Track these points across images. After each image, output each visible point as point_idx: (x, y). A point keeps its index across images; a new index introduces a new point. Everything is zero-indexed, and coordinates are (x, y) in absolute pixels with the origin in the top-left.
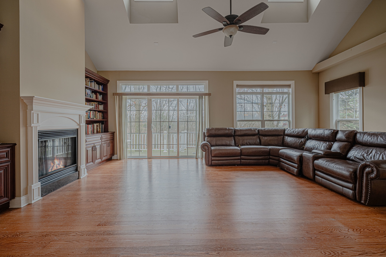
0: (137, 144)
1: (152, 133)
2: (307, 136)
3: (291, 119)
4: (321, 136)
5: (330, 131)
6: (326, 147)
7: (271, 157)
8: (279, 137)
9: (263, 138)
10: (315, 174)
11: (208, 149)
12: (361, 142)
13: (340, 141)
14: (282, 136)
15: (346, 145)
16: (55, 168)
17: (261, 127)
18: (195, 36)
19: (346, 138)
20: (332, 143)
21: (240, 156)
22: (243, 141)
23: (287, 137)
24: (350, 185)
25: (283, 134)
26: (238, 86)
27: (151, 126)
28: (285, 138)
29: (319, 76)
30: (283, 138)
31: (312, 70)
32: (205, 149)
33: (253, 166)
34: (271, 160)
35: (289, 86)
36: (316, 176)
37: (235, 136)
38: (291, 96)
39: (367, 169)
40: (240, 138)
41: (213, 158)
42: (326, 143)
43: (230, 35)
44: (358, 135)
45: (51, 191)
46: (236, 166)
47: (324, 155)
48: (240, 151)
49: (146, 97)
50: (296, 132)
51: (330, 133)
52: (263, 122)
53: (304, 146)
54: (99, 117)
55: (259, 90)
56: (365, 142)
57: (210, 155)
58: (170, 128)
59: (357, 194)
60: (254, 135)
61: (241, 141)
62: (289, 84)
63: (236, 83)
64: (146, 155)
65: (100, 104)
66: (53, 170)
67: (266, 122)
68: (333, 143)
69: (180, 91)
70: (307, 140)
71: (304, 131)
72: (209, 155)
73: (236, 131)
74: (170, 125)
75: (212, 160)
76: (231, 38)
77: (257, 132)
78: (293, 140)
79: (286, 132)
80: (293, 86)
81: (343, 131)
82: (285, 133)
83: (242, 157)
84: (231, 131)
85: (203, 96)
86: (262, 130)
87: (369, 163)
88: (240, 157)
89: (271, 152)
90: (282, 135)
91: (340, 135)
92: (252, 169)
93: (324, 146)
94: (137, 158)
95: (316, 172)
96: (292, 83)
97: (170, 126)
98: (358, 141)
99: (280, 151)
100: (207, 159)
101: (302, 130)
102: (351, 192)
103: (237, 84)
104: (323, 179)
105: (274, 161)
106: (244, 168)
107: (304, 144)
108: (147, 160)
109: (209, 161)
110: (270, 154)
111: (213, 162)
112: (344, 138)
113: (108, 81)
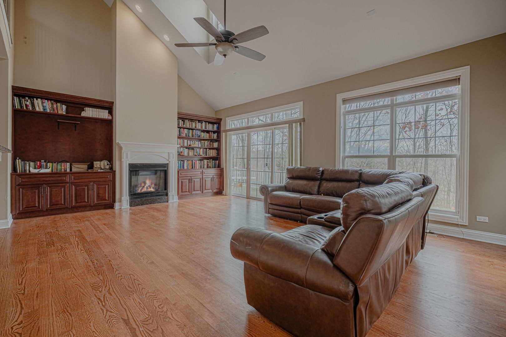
0: (240, 181)
1: (250, 171)
16: (145, 190)
17: (387, 168)
21: (300, 209)
26: (345, 101)
27: (249, 162)
32: (264, 193)
35: (456, 81)
37: (322, 179)
45: (139, 205)
46: (297, 221)
54: (212, 153)
55: (387, 101)
57: (268, 201)
58: (267, 166)
62: (457, 77)
63: (340, 97)
64: (245, 194)
65: (214, 142)
66: (142, 191)
67: (397, 159)
69: (275, 120)
72: (266, 201)
74: (267, 162)
75: (269, 208)
76: (225, 57)
80: (466, 78)
83: (302, 210)
85: (294, 124)
94: (239, 196)
96: (464, 72)
97: (267, 164)
103: (344, 99)
108: (246, 199)
109: (266, 208)
113: (221, 119)
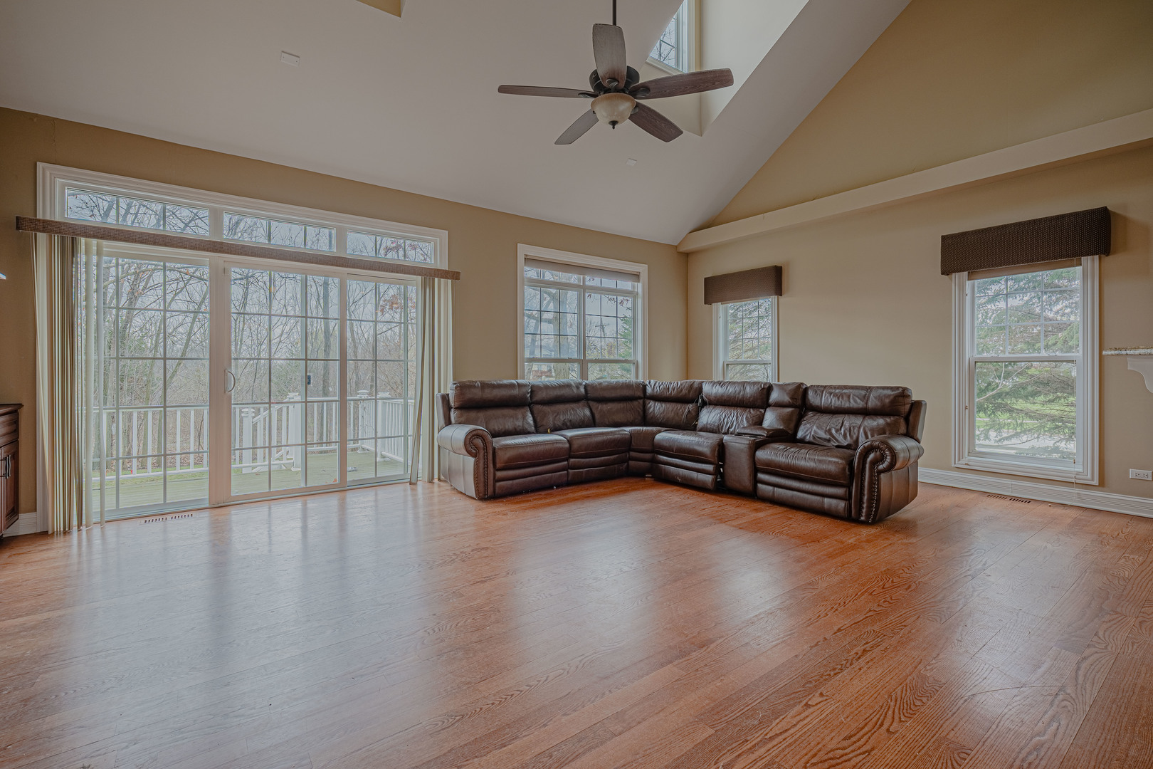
0: (150, 453)
1: (230, 404)
2: (702, 397)
3: (640, 359)
4: (738, 398)
5: (756, 387)
6: (753, 420)
7: (633, 454)
8: (636, 403)
9: (597, 408)
10: (756, 481)
11: (485, 448)
12: (817, 406)
13: (779, 405)
14: (641, 401)
15: (792, 412)
18: (503, 89)
19: (792, 398)
20: (761, 412)
21: (567, 460)
22: (556, 416)
23: (651, 403)
24: (840, 491)
25: (642, 395)
26: (527, 260)
27: (225, 374)
28: (649, 406)
29: (688, 261)
30: (644, 405)
31: (676, 246)
32: (477, 448)
33: (600, 484)
34: (632, 463)
35: (636, 276)
36: (760, 485)
37: (532, 403)
38: (640, 302)
39: (872, 456)
40: (546, 408)
41: (499, 474)
42: (749, 411)
43: (614, 119)
44: (811, 394)
46: (553, 488)
47: (767, 437)
48: (567, 445)
49: (206, 257)
50: (674, 390)
51: (758, 389)
52: (583, 363)
53: (697, 421)
55: (575, 278)
56: (826, 405)
57: (491, 466)
58: (309, 383)
59: (853, 506)
60: (575, 400)
61: (551, 419)
62: (636, 272)
63: (524, 250)
64: (202, 493)
67: (589, 365)
68: (763, 411)
70: (702, 407)
71: (691, 386)
72: (486, 467)
73: (534, 389)
74: (310, 372)
75: (496, 480)
76: (614, 128)
77: (582, 390)
78: (671, 409)
79: (649, 390)
80: (644, 276)
81: (782, 387)
82: (647, 391)
83: (572, 460)
84: (524, 390)
85: (436, 279)
86: (593, 387)
87: (877, 443)
88: (566, 463)
89: (633, 443)
90: (639, 398)
91: (775, 396)
92: (602, 491)
93: (747, 418)
94: (181, 509)
95: (761, 476)
96: (642, 269)
97: (309, 377)
98: (811, 405)
99: (658, 437)
100: (482, 479)
101: (687, 385)
102: (841, 505)
103: (527, 255)
104: (776, 489)
105: (642, 463)
106: (581, 490)
107: (697, 417)
108: (206, 514)
109: (486, 484)
110: (632, 447)
111: (498, 484)
112: (787, 399)
